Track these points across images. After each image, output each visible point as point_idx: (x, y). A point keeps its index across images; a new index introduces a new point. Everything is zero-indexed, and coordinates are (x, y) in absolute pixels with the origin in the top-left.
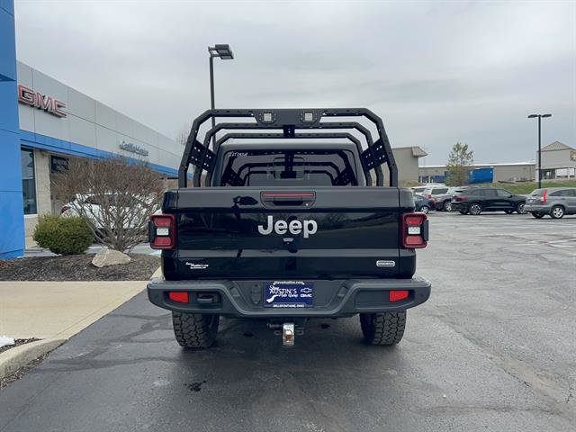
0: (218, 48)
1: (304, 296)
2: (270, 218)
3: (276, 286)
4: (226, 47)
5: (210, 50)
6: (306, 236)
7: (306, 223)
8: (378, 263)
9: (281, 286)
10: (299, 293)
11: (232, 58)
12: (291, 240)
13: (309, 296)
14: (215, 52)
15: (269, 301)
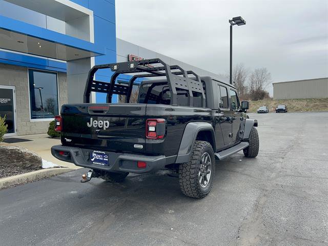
0: (234, 19)
1: (105, 159)
2: (92, 119)
3: (95, 153)
4: (239, 18)
5: (230, 21)
6: (105, 129)
7: (105, 122)
8: (135, 146)
9: (97, 153)
10: (103, 158)
11: (245, 24)
12: (98, 130)
13: (107, 160)
14: (233, 22)
15: (92, 160)
